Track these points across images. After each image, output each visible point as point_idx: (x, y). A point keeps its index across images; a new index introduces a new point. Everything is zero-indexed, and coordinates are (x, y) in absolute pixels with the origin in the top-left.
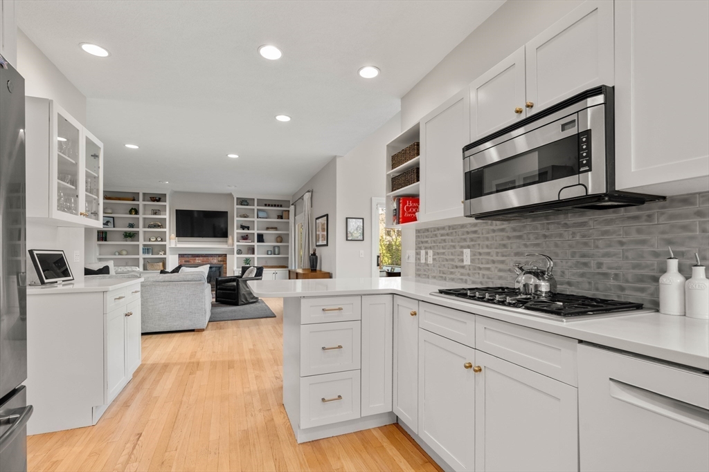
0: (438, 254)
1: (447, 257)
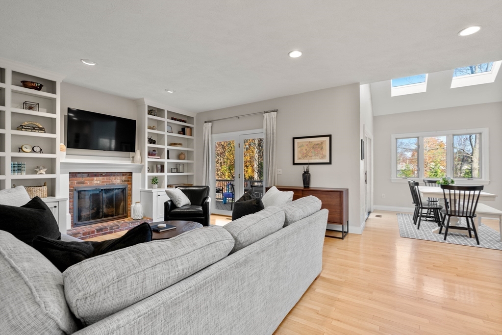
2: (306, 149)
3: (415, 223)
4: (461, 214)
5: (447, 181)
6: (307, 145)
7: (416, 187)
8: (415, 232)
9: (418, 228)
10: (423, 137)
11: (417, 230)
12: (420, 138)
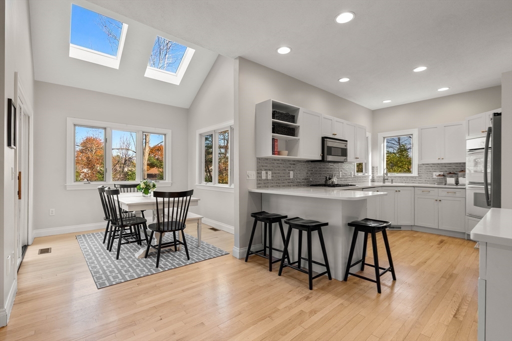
0: (275, 173)
1: (281, 175)
3: (110, 248)
4: (166, 228)
5: (149, 185)
7: (115, 197)
8: (115, 265)
9: (117, 258)
10: (111, 129)
11: (116, 262)
12: (108, 130)
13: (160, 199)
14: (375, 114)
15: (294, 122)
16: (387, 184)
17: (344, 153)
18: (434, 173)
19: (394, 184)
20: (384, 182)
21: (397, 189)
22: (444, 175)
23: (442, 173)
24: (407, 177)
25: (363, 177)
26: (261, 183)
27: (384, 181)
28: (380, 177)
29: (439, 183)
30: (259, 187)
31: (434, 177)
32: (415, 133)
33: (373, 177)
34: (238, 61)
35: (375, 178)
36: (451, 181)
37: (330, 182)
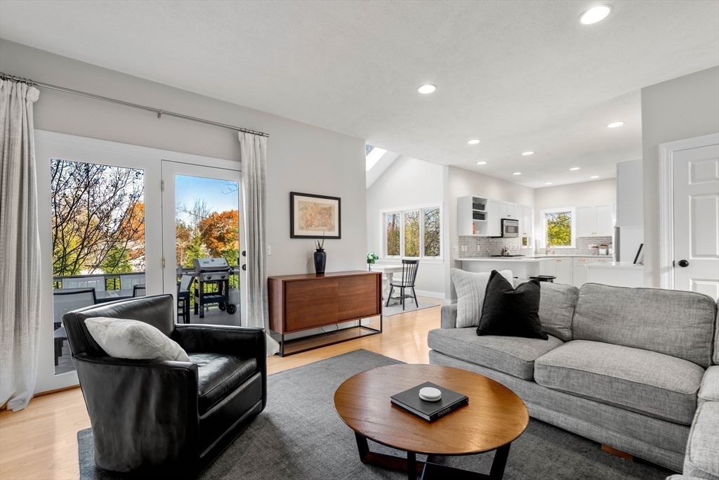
0: (469, 247)
1: (472, 248)
2: (311, 215)
6: (312, 208)
13: (406, 265)
14: (537, 192)
15: (484, 209)
16: (549, 255)
17: (516, 230)
18: (590, 245)
19: (555, 255)
20: (547, 254)
21: (559, 259)
22: (597, 247)
23: (596, 245)
24: (567, 249)
25: (527, 249)
26: (461, 254)
27: (547, 252)
28: (542, 249)
29: (593, 254)
30: (460, 257)
31: (590, 248)
32: (573, 210)
33: (536, 249)
34: (447, 168)
35: (538, 250)
36: (602, 251)
37: (505, 254)
